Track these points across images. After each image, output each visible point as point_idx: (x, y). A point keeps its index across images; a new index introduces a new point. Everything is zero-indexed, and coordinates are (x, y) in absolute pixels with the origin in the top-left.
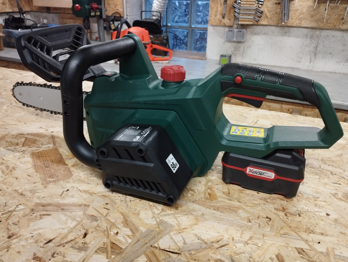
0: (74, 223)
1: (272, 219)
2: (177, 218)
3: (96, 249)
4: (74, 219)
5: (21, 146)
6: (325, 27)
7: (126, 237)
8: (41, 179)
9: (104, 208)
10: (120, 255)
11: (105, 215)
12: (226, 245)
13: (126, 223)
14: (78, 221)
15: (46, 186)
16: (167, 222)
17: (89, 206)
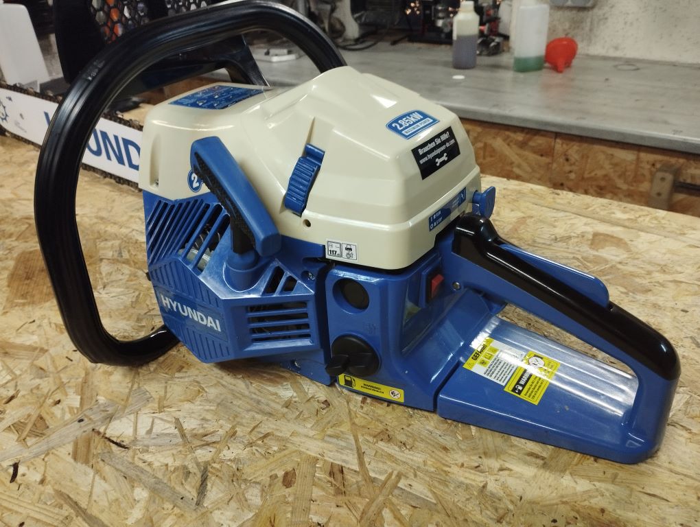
0: (9, 378)
1: (331, 406)
2: (168, 387)
3: (10, 424)
4: (11, 372)
5: (14, 239)
7: (67, 410)
8: (7, 300)
9: (67, 357)
10: (38, 438)
11: (59, 369)
12: (214, 443)
13: (82, 387)
14: (15, 374)
15: (7, 312)
16: (147, 391)
17: (47, 351)
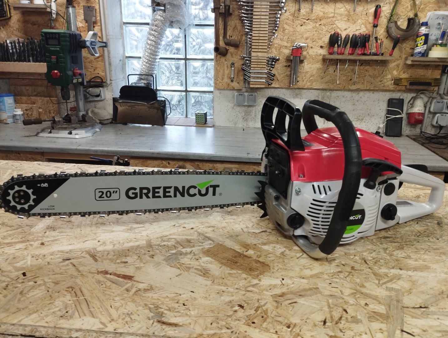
6: (336, 88)
